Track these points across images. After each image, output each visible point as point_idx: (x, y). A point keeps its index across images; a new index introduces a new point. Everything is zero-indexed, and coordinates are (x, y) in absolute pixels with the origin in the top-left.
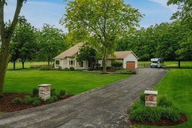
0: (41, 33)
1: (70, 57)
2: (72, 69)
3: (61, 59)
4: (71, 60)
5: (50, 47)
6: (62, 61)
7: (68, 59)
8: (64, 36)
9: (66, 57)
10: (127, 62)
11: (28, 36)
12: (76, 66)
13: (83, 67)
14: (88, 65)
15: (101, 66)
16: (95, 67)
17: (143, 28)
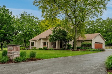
0: (18, 20)
1: (43, 39)
2: (45, 49)
3: (36, 41)
4: (44, 41)
5: (27, 32)
6: (37, 42)
7: (42, 41)
8: (39, 23)
9: (40, 39)
10: (95, 43)
11: (6, 20)
12: (49, 46)
13: (55, 47)
14: (60, 46)
15: (72, 46)
16: (66, 47)
17: (109, 18)
